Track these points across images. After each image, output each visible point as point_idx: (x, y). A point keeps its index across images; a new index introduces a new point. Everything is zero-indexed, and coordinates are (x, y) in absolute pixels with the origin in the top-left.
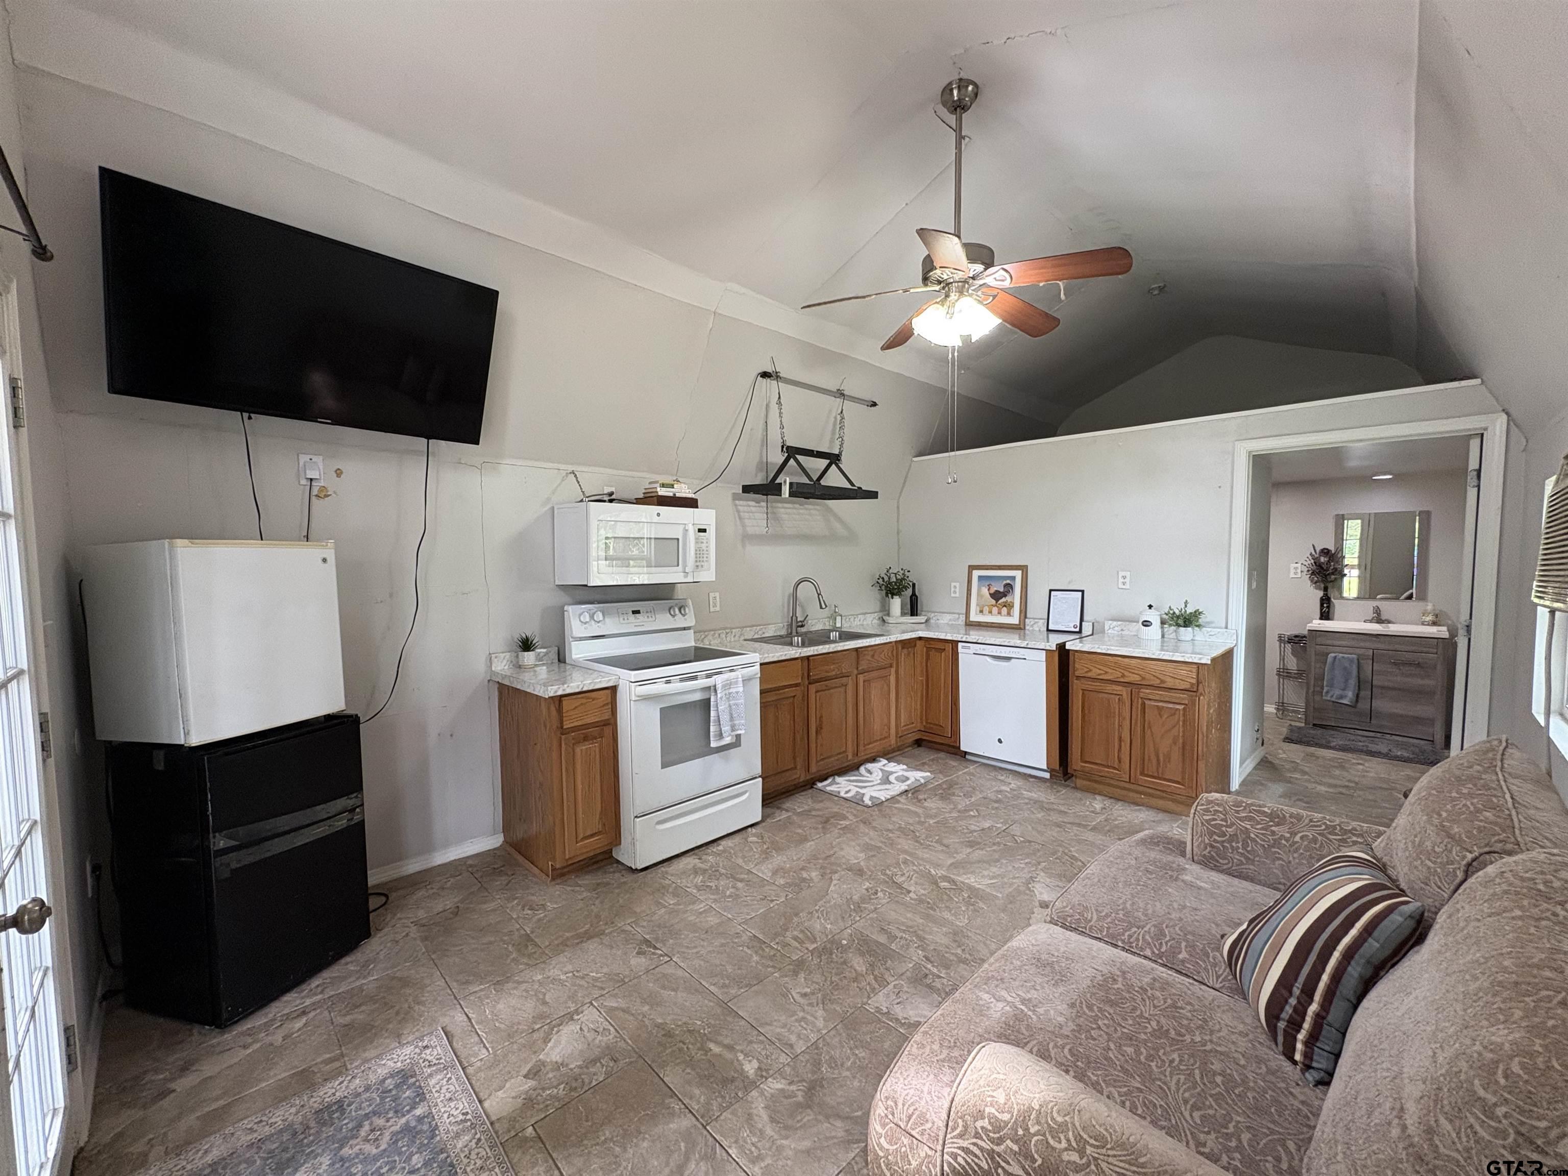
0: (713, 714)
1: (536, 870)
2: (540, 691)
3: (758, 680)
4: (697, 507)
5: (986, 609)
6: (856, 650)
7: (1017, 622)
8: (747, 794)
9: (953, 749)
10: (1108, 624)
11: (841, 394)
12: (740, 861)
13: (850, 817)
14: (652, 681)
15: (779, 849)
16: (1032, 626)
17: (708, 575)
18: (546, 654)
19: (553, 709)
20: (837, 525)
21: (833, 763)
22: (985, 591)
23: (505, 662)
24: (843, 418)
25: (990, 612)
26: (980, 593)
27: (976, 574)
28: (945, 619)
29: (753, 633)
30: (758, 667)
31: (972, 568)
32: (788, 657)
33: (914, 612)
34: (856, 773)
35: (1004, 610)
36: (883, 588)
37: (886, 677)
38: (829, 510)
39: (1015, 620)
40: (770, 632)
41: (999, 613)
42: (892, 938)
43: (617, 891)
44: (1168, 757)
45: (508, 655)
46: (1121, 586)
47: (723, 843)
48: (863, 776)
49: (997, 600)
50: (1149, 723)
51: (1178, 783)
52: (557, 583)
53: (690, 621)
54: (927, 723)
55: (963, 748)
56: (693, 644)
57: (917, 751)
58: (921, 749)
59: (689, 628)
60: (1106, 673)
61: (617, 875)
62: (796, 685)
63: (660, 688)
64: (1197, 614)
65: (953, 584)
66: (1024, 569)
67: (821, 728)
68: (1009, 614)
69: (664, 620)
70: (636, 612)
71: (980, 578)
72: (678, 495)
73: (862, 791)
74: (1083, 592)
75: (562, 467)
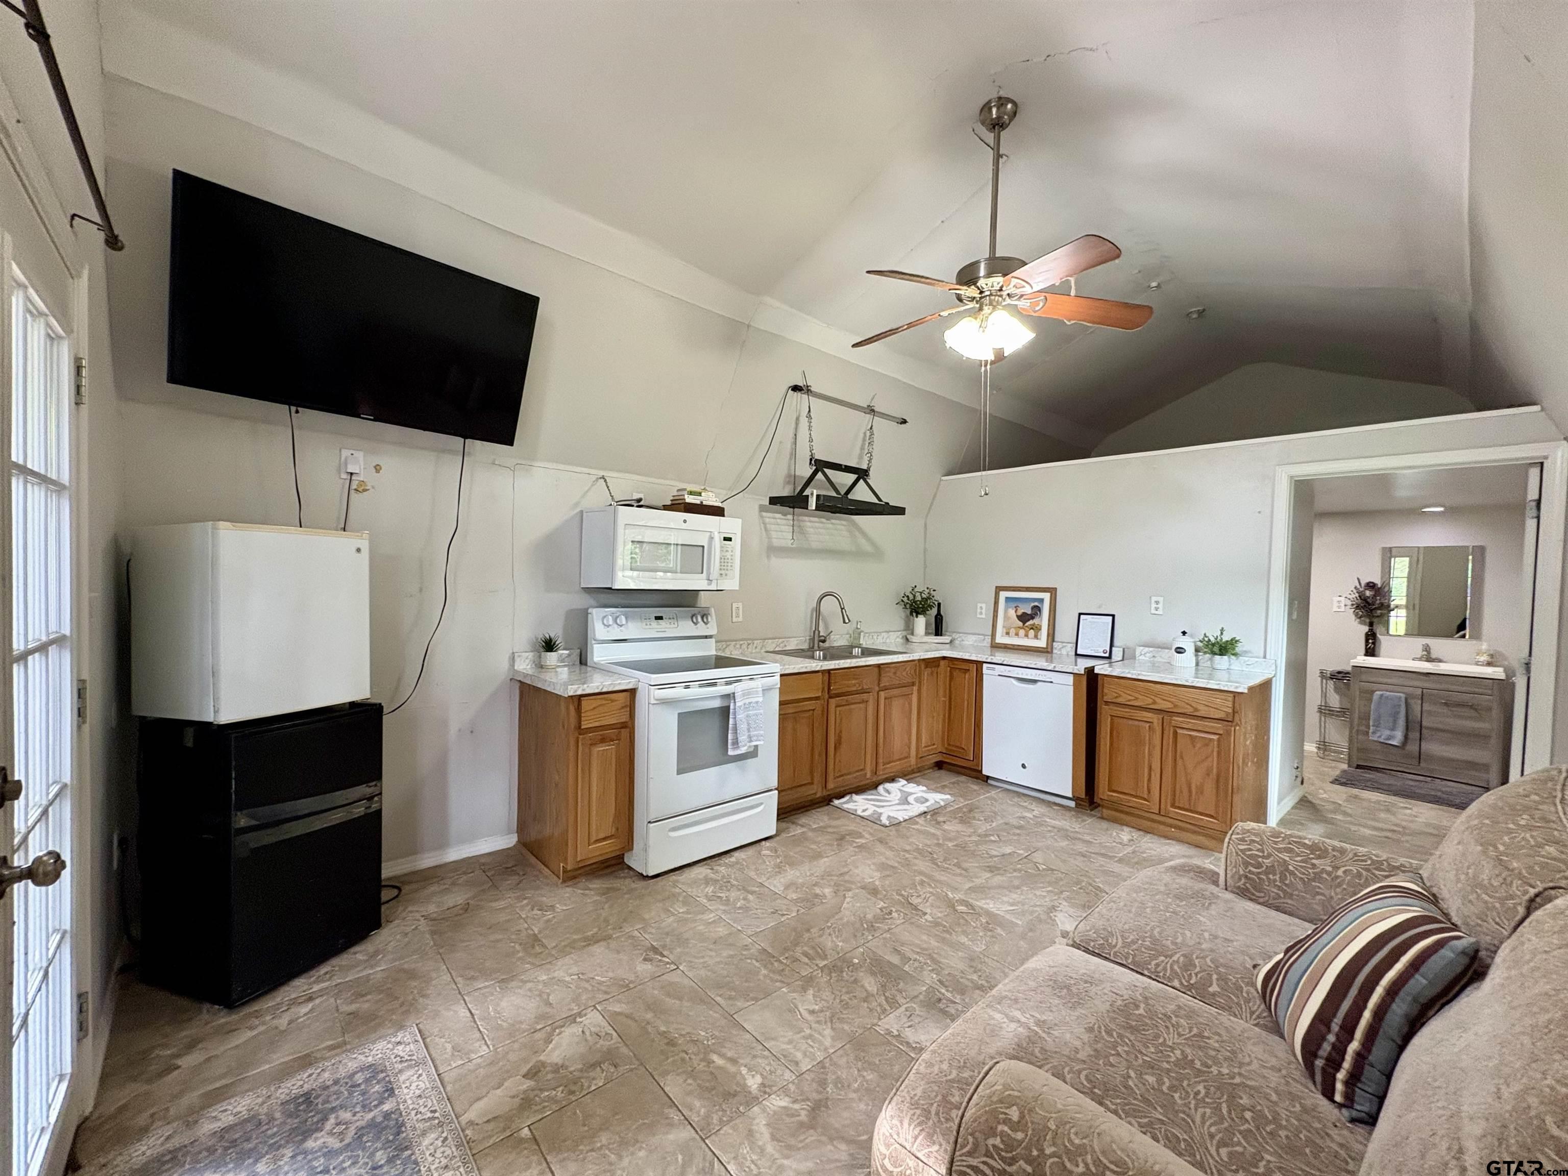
0: (731, 721)
1: (546, 871)
2: (559, 691)
3: (778, 691)
4: (723, 516)
5: (1013, 631)
6: (879, 666)
7: (1045, 646)
8: (762, 807)
9: (976, 774)
10: (1139, 650)
11: (871, 410)
12: (752, 874)
13: (867, 836)
14: (672, 685)
15: (792, 864)
16: (1060, 650)
17: (731, 584)
18: (569, 655)
19: (572, 708)
20: (862, 541)
21: (852, 780)
22: (1012, 613)
23: (528, 661)
24: (872, 434)
25: (1017, 634)
26: (1007, 615)
27: (1003, 595)
28: (970, 640)
29: (774, 645)
30: (777, 678)
31: (999, 589)
32: (808, 670)
33: (938, 632)
34: (874, 792)
35: (1032, 633)
36: (908, 606)
37: (908, 696)
38: (855, 524)
39: (1042, 643)
40: (792, 645)
41: (1026, 636)
42: (906, 959)
43: (626, 896)
44: (1200, 790)
45: (530, 655)
46: (1153, 611)
47: (736, 854)
48: (881, 795)
49: (1024, 624)
50: (1181, 753)
51: (1211, 817)
52: (583, 586)
53: (712, 629)
54: (949, 745)
55: (985, 772)
56: (714, 653)
57: (938, 773)
58: (943, 772)
59: (710, 637)
60: (1137, 699)
61: (628, 881)
62: (817, 698)
63: (679, 692)
64: (1233, 642)
65: (979, 605)
66: (1053, 591)
67: (840, 744)
68: (1036, 637)
69: (686, 627)
70: (659, 618)
71: (1008, 599)
72: (705, 503)
73: (880, 810)
74: (1113, 616)
75: (592, 471)
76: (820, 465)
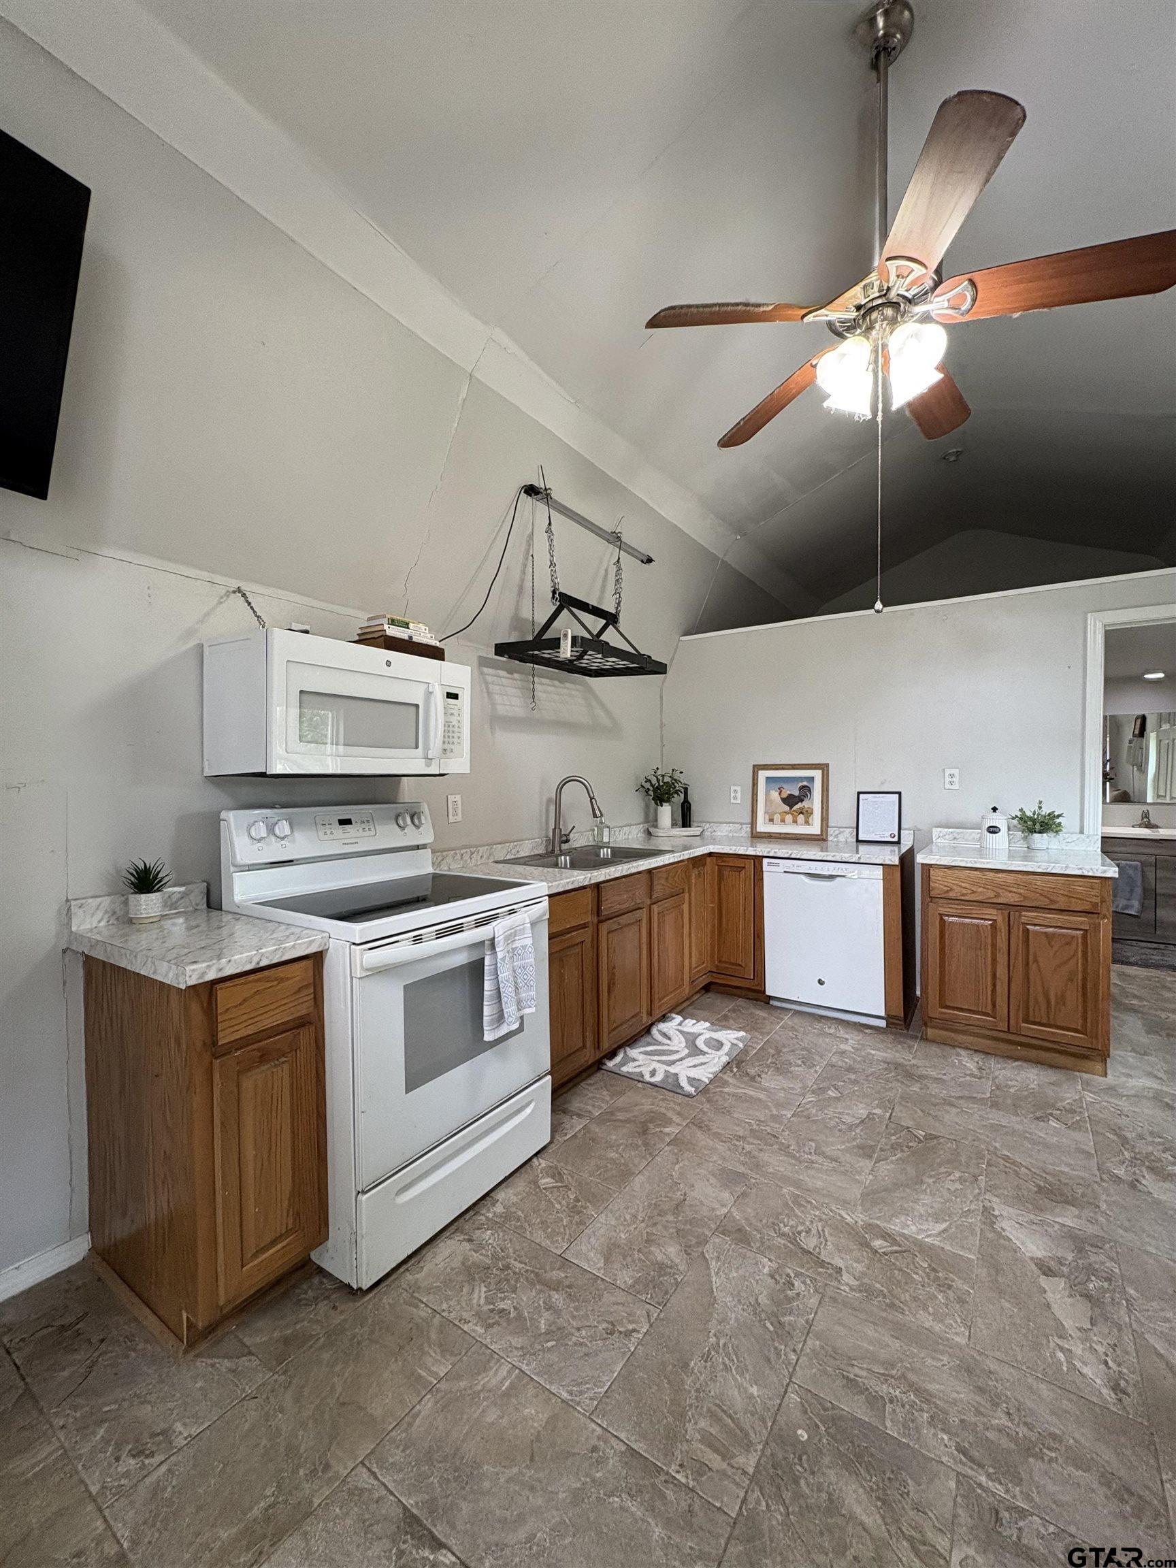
1: (151, 1321)
2: (166, 974)
3: (546, 923)
4: (444, 660)
5: (777, 817)
6: (650, 872)
7: (819, 833)
8: (532, 1106)
9: (756, 994)
10: (936, 832)
11: (615, 539)
14: (389, 939)
16: (836, 836)
17: (459, 765)
18: (184, 895)
19: (195, 1008)
20: (599, 712)
21: (627, 1031)
22: (775, 795)
23: (100, 914)
24: (619, 569)
25: (783, 821)
26: (769, 799)
27: (763, 775)
28: (723, 831)
29: (505, 852)
30: (545, 903)
31: (757, 768)
32: (575, 886)
33: (686, 821)
34: (649, 1039)
35: (801, 818)
36: (651, 793)
37: (678, 906)
38: (589, 690)
39: (815, 829)
40: (526, 850)
41: (795, 821)
44: (1062, 999)
45: (106, 902)
46: (948, 786)
48: (660, 1044)
49: (791, 807)
51: (1076, 1031)
52: (207, 772)
53: (426, 835)
54: (720, 961)
55: (768, 993)
56: (430, 870)
57: (709, 998)
58: (709, 995)
59: (424, 847)
60: (974, 892)
62: (584, 926)
63: (403, 951)
64: (1052, 816)
65: (733, 788)
66: (824, 768)
67: (614, 984)
68: (807, 823)
69: (388, 835)
70: (345, 822)
71: (768, 779)
72: (415, 639)
73: (672, 1070)
74: (899, 793)
75: (218, 579)
76: (566, 602)
